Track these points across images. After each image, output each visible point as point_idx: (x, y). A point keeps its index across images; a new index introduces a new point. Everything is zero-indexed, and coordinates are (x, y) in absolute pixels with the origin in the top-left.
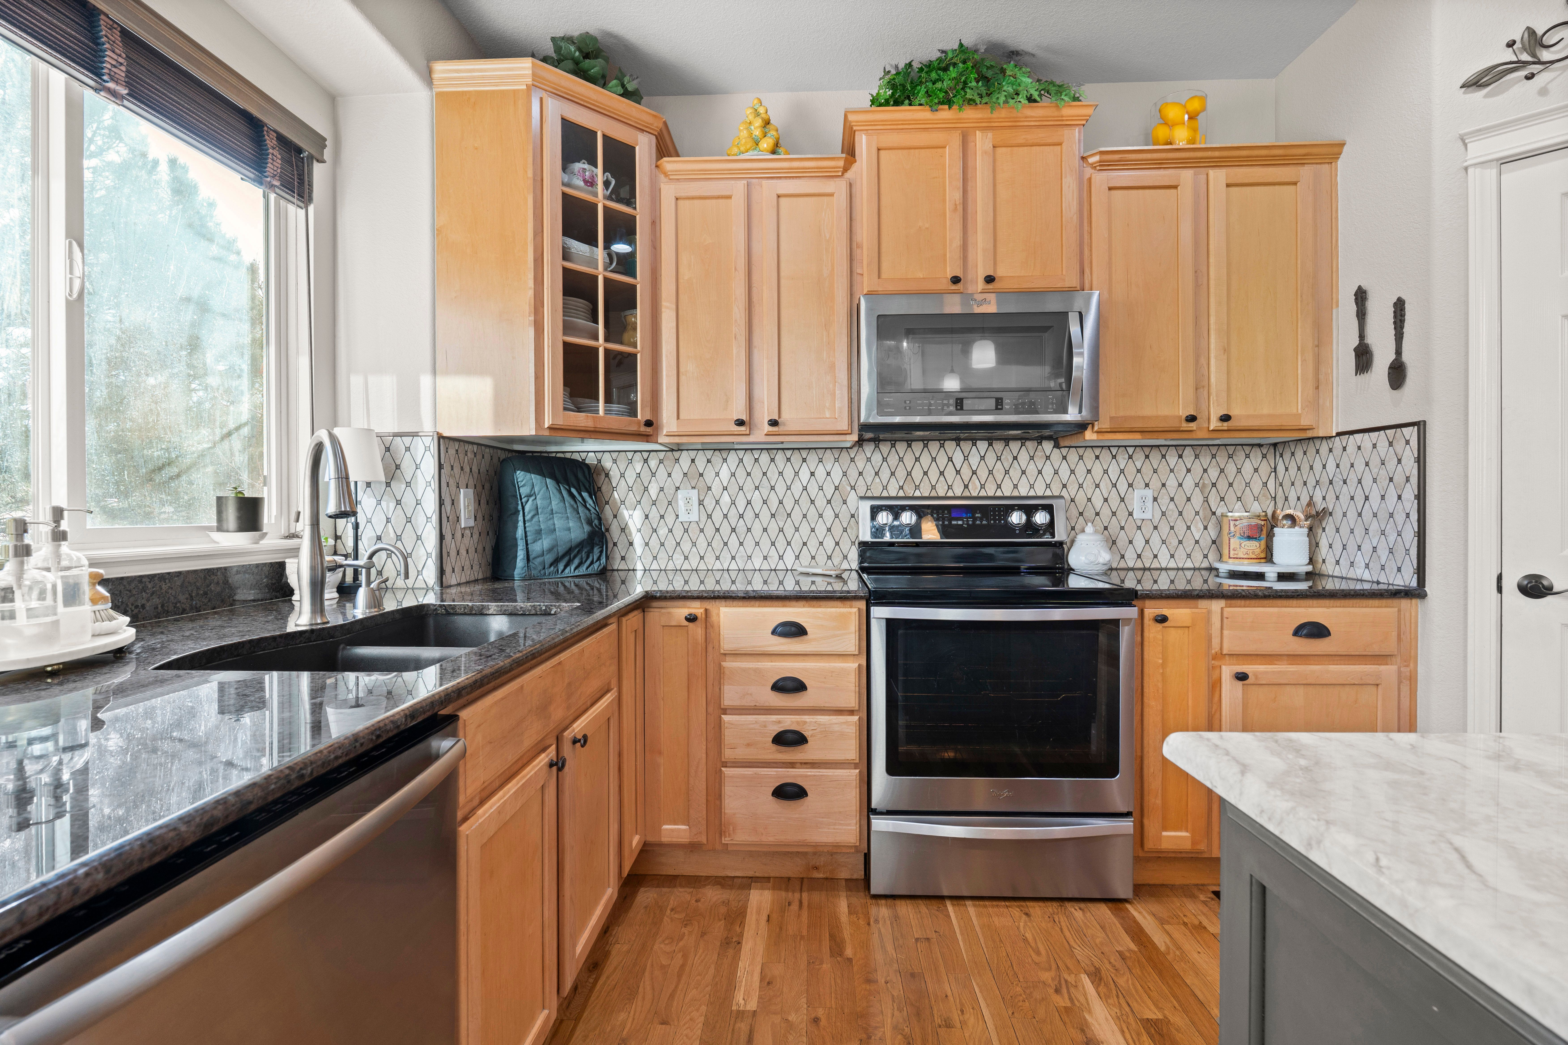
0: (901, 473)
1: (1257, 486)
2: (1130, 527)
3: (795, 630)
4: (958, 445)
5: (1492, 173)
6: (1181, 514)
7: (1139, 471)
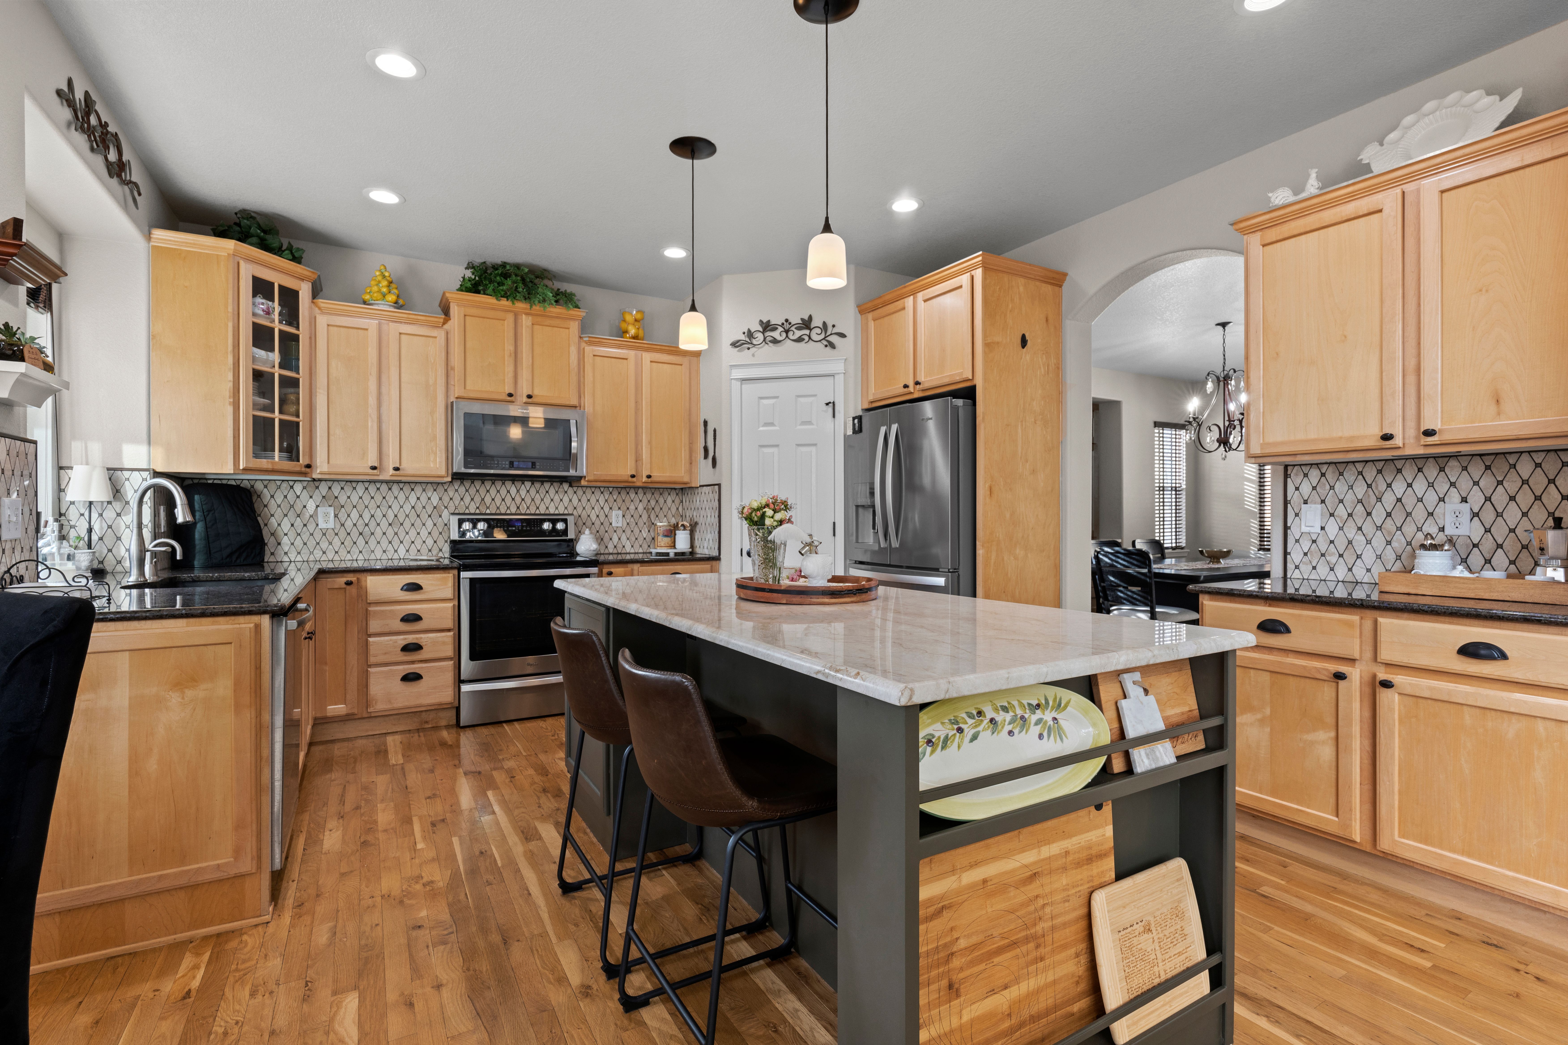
0: (478, 499)
1: (674, 510)
2: (610, 531)
3: (415, 587)
4: (513, 483)
5: (739, 383)
6: (636, 524)
7: (615, 501)
